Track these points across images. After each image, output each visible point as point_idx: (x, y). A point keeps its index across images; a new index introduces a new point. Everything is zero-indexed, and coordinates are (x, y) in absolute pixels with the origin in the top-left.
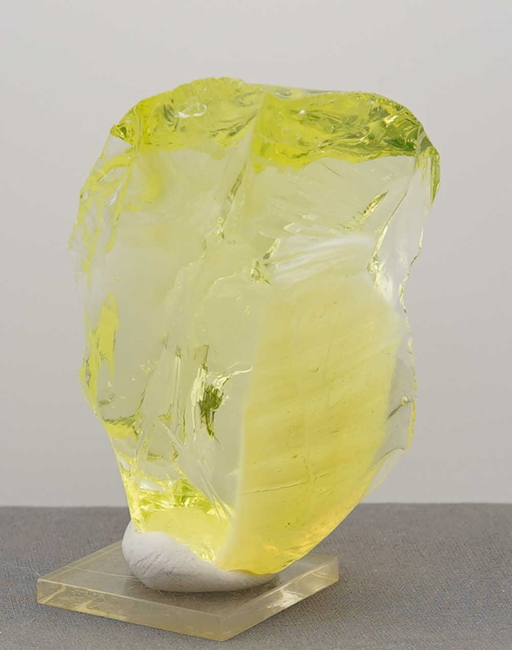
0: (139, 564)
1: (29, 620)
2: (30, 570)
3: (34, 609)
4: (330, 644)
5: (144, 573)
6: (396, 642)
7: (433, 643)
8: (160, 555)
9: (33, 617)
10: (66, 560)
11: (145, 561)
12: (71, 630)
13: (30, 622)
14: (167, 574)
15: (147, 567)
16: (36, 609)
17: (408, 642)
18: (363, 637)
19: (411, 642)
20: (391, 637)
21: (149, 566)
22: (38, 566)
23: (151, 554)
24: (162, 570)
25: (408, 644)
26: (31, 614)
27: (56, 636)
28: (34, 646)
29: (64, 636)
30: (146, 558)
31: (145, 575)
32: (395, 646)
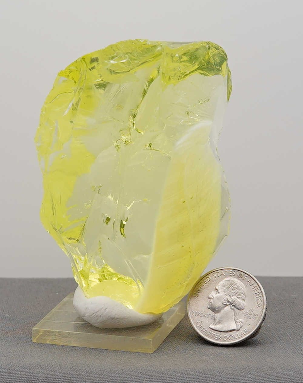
0: (94, 314)
1: (3, 341)
2: (3, 313)
3: (6, 335)
4: (171, 357)
5: (97, 320)
6: (208, 355)
7: (229, 356)
8: (107, 308)
9: (5, 340)
10: (23, 308)
11: (98, 313)
12: (26, 347)
13: (3, 342)
14: (112, 319)
15: (99, 316)
16: (7, 335)
17: (215, 355)
18: (190, 352)
19: (216, 355)
20: (205, 352)
21: (100, 316)
22: (8, 311)
23: (102, 309)
24: (109, 317)
25: (215, 356)
26: (4, 338)
27: (18, 351)
28: (5, 357)
29: (22, 350)
30: (99, 311)
31: (98, 321)
32: (208, 357)
